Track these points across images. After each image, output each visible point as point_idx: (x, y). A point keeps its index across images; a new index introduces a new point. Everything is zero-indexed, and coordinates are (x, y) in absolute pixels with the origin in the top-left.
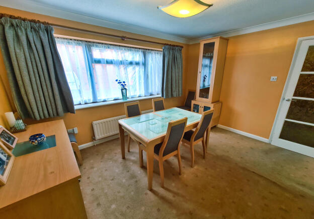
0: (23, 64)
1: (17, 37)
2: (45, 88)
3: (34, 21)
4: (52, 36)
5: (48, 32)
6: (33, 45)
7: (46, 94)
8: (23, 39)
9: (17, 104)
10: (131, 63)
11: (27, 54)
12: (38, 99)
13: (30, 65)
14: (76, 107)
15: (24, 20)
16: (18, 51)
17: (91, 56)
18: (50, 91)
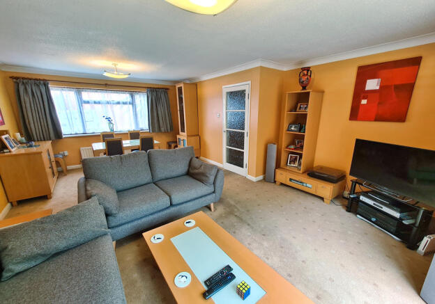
0: (28, 105)
1: (26, 89)
2: (42, 120)
3: (36, 79)
4: (48, 87)
5: (46, 85)
6: (35, 95)
7: (42, 124)
8: (29, 90)
9: (23, 131)
10: (118, 103)
11: (31, 100)
12: (37, 127)
13: (32, 105)
14: (64, 136)
15: (31, 79)
16: (26, 98)
17: (81, 98)
18: (45, 122)
